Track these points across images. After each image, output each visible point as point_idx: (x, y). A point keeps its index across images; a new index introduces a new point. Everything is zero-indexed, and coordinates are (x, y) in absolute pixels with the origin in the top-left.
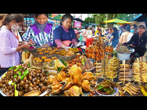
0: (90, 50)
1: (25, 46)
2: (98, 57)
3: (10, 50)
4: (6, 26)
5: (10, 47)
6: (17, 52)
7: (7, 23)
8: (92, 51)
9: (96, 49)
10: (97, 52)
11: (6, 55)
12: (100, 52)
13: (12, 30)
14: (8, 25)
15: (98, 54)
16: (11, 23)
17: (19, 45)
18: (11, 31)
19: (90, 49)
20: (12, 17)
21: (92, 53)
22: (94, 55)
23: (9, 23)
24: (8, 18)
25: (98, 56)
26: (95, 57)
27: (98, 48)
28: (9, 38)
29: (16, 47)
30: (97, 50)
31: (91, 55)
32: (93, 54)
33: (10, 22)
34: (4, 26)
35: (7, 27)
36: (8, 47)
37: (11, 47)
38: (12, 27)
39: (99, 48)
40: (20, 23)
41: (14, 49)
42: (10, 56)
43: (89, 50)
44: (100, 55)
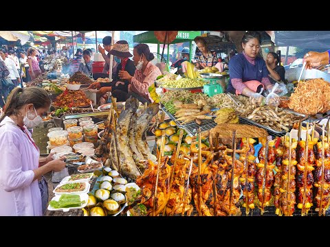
0: (169, 169)
1: (53, 165)
2: (208, 203)
3: (19, 177)
4: (11, 116)
5: (20, 168)
6: (36, 181)
7: (15, 110)
8: (175, 175)
9: (196, 162)
10: (204, 177)
11: (10, 190)
12: (221, 173)
13: (24, 126)
14: (16, 116)
15: (209, 185)
16: (22, 111)
17: (41, 164)
18: (23, 129)
19: (164, 168)
20: (25, 96)
21: (176, 187)
22: (185, 194)
23: (18, 109)
24: (17, 99)
25: (207, 196)
26: (192, 203)
27: (211, 155)
28: (18, 147)
29: (32, 168)
30: (204, 168)
31: (173, 195)
32: (182, 189)
33: (20, 108)
34: (7, 117)
35: (14, 119)
36: (16, 168)
37: (23, 170)
38: (24, 120)
39: (216, 158)
40: (41, 110)
41: (29, 174)
42: (20, 195)
43: (158, 172)
44: (221, 193)
